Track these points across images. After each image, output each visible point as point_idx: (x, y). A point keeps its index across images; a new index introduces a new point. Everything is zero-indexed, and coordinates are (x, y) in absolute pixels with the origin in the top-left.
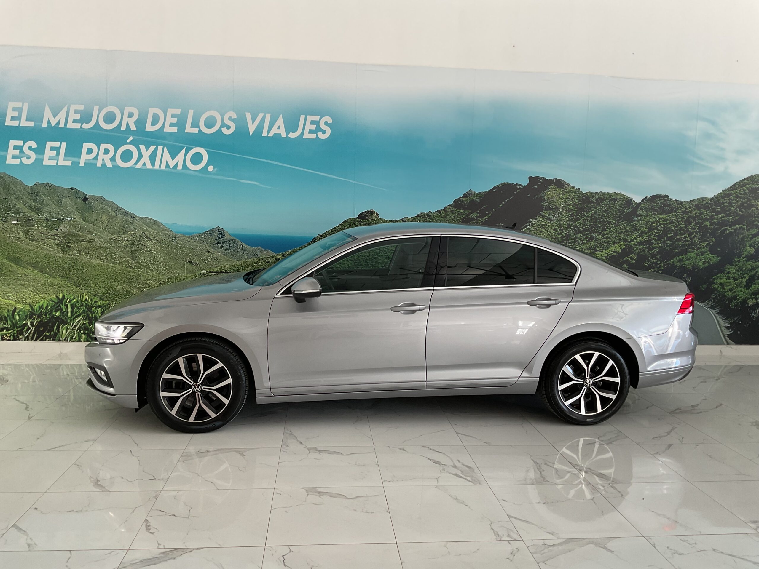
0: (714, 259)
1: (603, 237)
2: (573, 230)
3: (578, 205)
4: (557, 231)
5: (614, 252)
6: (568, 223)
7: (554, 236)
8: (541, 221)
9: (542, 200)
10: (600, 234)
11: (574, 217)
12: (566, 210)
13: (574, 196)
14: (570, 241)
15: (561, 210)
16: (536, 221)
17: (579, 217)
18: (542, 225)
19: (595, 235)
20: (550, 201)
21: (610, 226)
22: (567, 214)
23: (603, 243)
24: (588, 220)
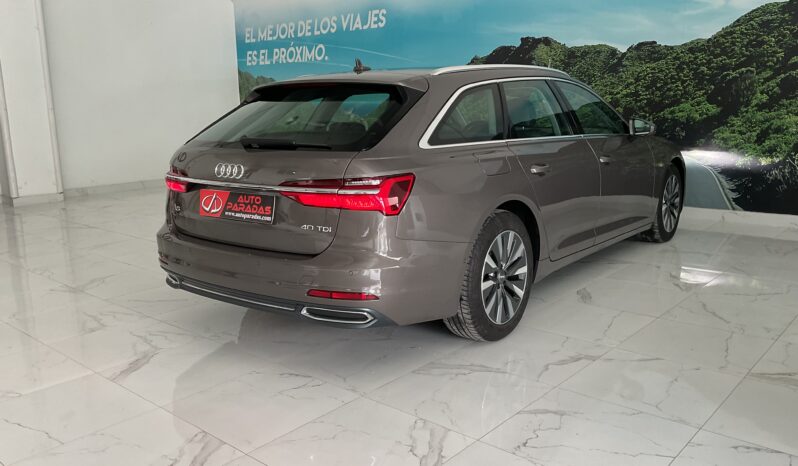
0: (713, 109)
3: (565, 61)
9: (532, 58)
13: (560, 52)
20: (539, 59)
21: (596, 80)
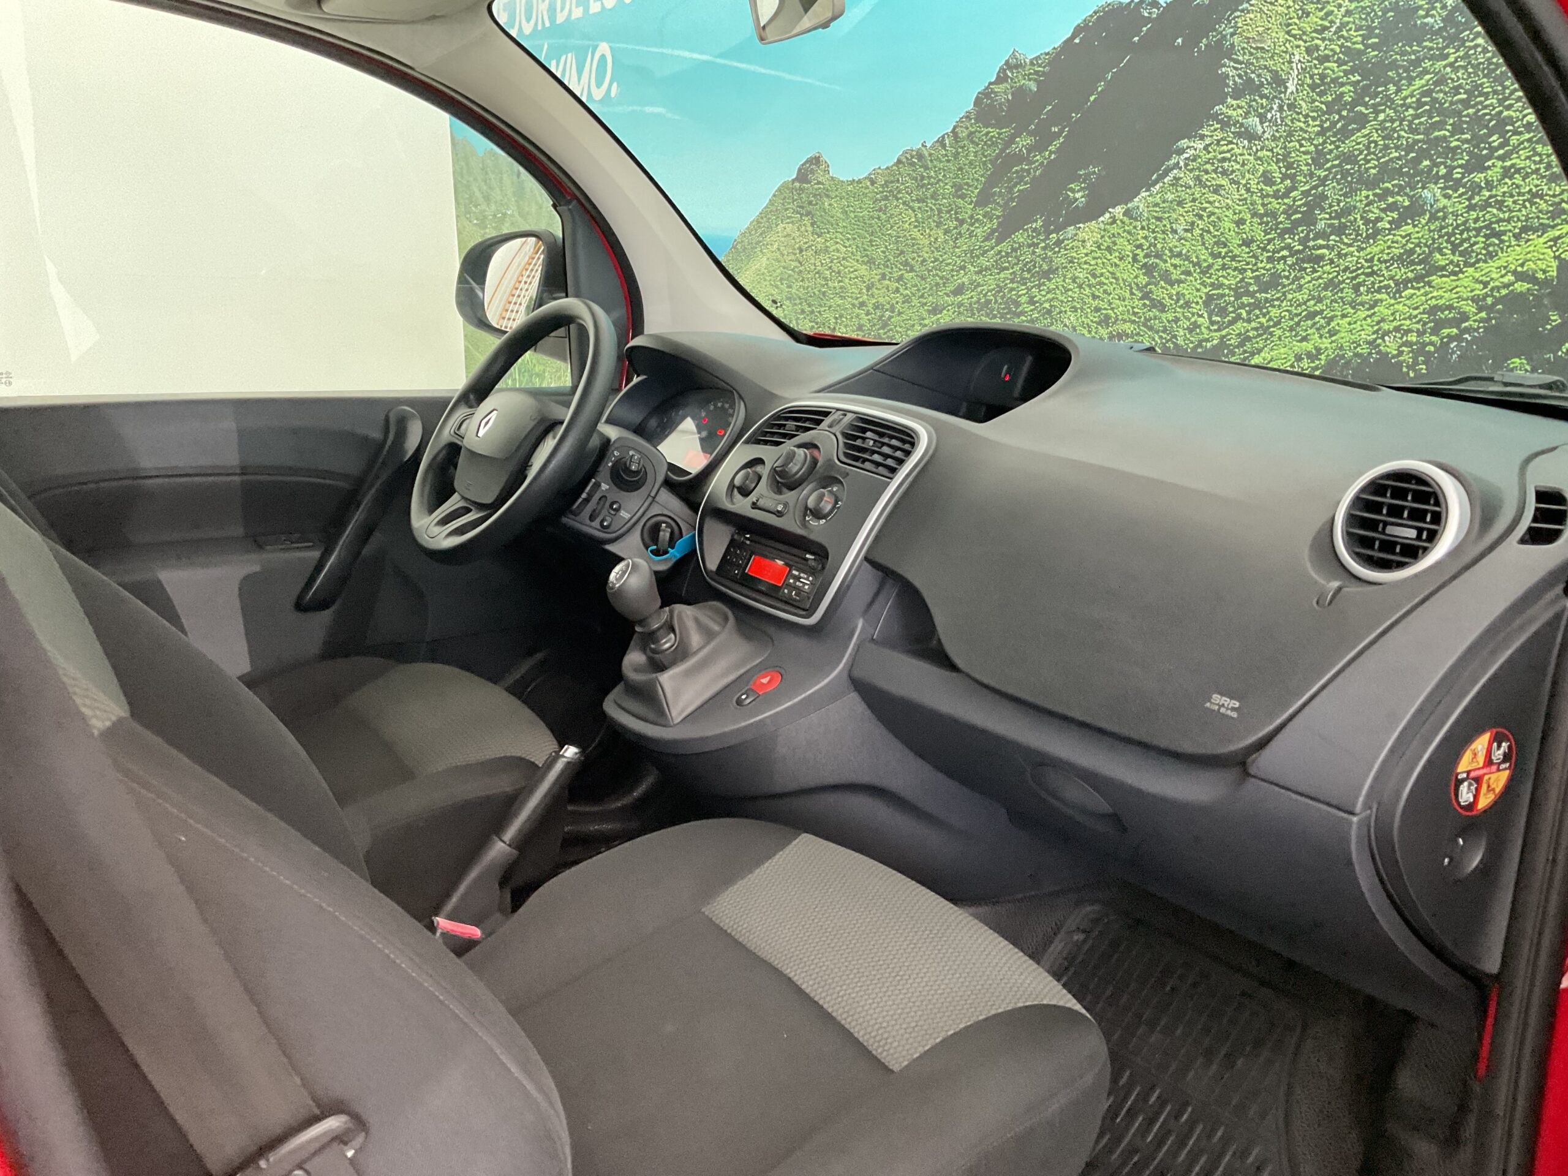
1: (1469, 199)
2: (1336, 174)
3: (1360, 53)
4: (1274, 183)
5: (1520, 276)
6: (1316, 146)
7: (1263, 205)
8: (1218, 141)
9: (1222, 51)
10: (1458, 183)
11: (1344, 113)
12: (1313, 87)
13: (1348, 13)
14: (1321, 225)
15: (1291, 87)
16: (1200, 145)
17: (1363, 109)
18: (1219, 161)
19: (1432, 193)
20: (1251, 54)
21: (1506, 143)
22: (1314, 101)
23: (1468, 230)
24: (1402, 120)
